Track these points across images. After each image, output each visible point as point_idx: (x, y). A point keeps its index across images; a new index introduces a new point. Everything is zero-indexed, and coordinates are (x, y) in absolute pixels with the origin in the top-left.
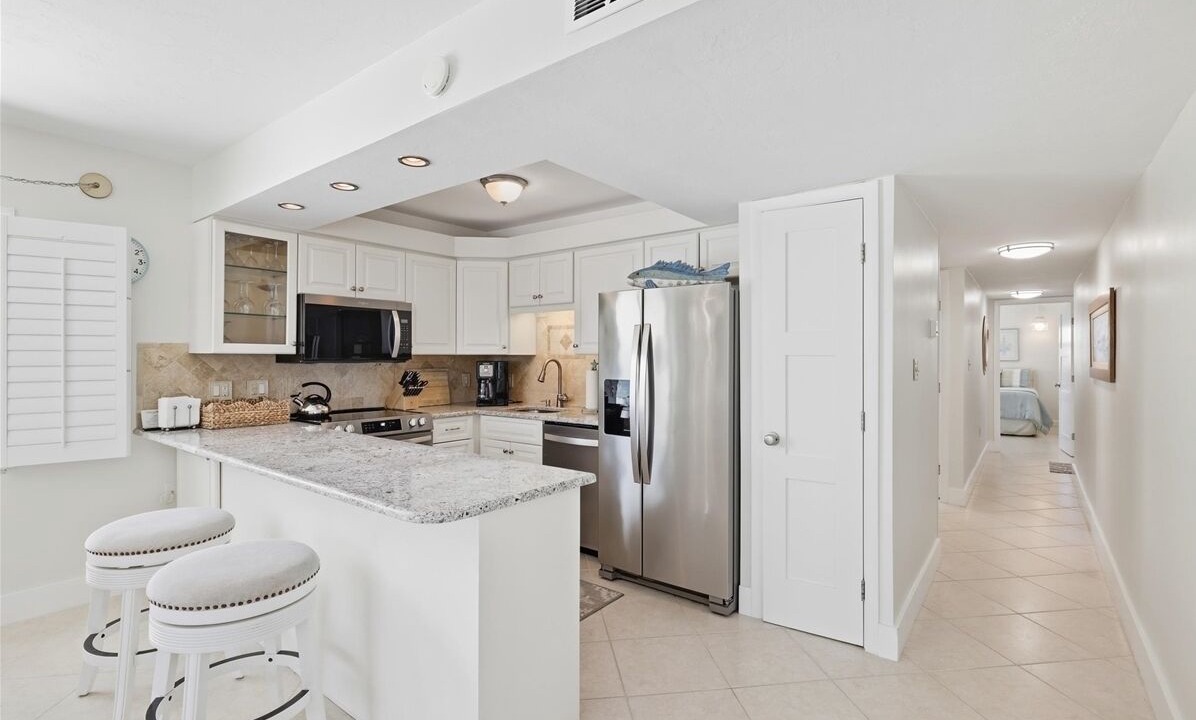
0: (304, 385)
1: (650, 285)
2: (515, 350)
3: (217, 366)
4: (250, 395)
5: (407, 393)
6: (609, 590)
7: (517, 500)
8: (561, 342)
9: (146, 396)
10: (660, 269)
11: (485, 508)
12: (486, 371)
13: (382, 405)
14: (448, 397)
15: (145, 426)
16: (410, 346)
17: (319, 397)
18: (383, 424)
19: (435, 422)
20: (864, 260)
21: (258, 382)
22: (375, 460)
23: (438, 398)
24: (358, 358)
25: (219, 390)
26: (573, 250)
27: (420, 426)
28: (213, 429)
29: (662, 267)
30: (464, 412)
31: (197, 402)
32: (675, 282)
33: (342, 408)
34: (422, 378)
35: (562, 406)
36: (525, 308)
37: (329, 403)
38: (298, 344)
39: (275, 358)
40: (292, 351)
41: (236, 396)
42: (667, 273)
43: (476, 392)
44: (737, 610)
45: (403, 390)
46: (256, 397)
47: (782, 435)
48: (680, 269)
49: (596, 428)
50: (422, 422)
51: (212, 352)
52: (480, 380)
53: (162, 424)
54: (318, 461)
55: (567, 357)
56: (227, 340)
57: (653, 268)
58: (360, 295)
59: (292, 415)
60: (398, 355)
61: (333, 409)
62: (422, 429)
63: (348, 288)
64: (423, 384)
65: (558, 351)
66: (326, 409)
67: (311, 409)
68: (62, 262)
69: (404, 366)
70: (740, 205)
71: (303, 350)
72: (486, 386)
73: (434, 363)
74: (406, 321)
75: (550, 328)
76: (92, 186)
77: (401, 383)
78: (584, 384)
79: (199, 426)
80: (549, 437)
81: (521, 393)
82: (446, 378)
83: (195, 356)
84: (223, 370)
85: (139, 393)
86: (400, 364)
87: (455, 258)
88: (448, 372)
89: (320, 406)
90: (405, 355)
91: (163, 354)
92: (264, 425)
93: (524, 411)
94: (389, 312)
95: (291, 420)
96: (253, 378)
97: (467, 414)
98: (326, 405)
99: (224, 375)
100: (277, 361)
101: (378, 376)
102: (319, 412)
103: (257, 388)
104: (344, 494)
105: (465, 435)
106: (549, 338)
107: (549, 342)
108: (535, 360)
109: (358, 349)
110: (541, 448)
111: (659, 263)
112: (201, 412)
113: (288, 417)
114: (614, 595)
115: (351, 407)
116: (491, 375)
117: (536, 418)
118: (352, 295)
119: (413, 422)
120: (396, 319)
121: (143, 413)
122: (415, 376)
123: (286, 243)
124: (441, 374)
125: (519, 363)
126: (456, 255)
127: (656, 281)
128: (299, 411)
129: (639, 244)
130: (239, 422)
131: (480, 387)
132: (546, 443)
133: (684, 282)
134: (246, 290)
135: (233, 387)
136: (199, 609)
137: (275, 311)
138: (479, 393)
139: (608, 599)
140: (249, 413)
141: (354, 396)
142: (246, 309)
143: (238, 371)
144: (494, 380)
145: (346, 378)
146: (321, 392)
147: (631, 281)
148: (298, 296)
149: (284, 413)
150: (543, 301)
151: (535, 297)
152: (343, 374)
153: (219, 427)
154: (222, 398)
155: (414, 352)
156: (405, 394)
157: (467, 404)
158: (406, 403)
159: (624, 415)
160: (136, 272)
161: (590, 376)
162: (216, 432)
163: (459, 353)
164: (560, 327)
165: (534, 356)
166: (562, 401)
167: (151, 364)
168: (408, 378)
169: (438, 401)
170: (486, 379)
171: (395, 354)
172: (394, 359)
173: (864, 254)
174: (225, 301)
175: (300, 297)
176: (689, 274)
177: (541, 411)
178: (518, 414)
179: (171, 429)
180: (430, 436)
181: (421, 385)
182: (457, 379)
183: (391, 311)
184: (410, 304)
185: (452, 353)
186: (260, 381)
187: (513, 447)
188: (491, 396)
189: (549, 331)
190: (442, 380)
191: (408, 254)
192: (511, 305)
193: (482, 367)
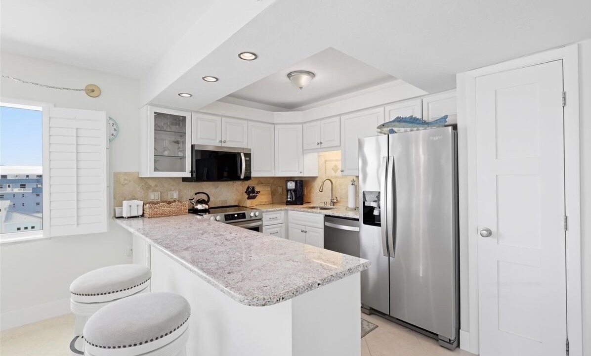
0: (196, 194)
1: (392, 132)
2: (306, 174)
3: (153, 184)
4: (169, 199)
5: (249, 198)
6: (369, 322)
7: (319, 284)
8: (332, 169)
9: (117, 199)
10: (398, 122)
11: (296, 293)
12: (291, 185)
13: (236, 204)
14: (271, 200)
15: (117, 216)
16: (250, 173)
17: (204, 200)
18: (236, 215)
19: (264, 215)
20: (565, 104)
22: (226, 243)
23: (266, 200)
24: (225, 179)
25: (154, 196)
26: (340, 115)
27: (256, 216)
28: (149, 218)
29: (399, 120)
30: (280, 208)
31: (141, 203)
32: (409, 129)
33: (216, 206)
34: (257, 189)
35: (333, 205)
36: (313, 150)
37: (209, 204)
38: (192, 172)
39: (181, 180)
40: (189, 175)
41: (163, 199)
42: (403, 124)
43: (285, 197)
44: (458, 346)
45: (247, 196)
46: (172, 200)
47: (493, 230)
48: (413, 121)
49: (358, 220)
50: (257, 214)
51: (149, 176)
52: (288, 191)
53: (124, 215)
54: (194, 243)
55: (336, 177)
56: (156, 169)
57: (394, 121)
58: (224, 145)
59: (189, 210)
60: (244, 177)
61: (211, 206)
62: (257, 218)
63: (218, 141)
64: (258, 192)
65: (331, 174)
66: (207, 207)
67: (200, 207)
68: (75, 130)
69: (248, 183)
70: (457, 75)
71: (194, 175)
72: (291, 193)
73: (264, 181)
74: (248, 159)
75: (326, 161)
76: (92, 91)
77: (246, 192)
78: (347, 193)
79: (143, 216)
80: (327, 224)
81: (310, 198)
82: (269, 189)
83: (142, 178)
84: (156, 186)
85: (115, 198)
86: (246, 182)
87: (273, 124)
88: (271, 186)
89: (204, 205)
90: (248, 178)
91: (126, 178)
92: (175, 215)
93: (312, 208)
94: (239, 154)
95: (189, 212)
96: (171, 190)
97: (281, 210)
98: (207, 205)
99: (156, 189)
100: (183, 181)
101: (234, 189)
102: (204, 208)
103: (173, 195)
104: (201, 272)
105: (280, 221)
106: (325, 167)
107: (326, 169)
108: (318, 179)
109: (225, 174)
110: (323, 230)
111: (397, 118)
112: (143, 208)
113: (187, 211)
114: (372, 327)
115: (221, 205)
116: (294, 188)
117: (320, 213)
118: (220, 145)
119: (252, 214)
120: (243, 158)
121: (116, 208)
122: (253, 188)
123: (185, 117)
124: (267, 187)
125: (309, 181)
126: (274, 122)
127: (395, 129)
128: (193, 207)
129: (382, 109)
130: (162, 214)
131: (287, 194)
132: (326, 228)
133: (415, 129)
134: (166, 143)
135: (161, 195)
136: (109, 347)
137: (180, 154)
138: (287, 197)
139: (368, 329)
140: (167, 209)
141: (222, 199)
142: (166, 153)
143: (164, 186)
144: (295, 191)
145: (218, 190)
146: (205, 197)
147: (379, 130)
148: (192, 145)
149: (185, 209)
150: (323, 146)
151: (318, 144)
152: (217, 187)
153: (151, 217)
154: (155, 201)
155: (252, 175)
156: (248, 198)
157: (281, 203)
158: (249, 203)
159: (376, 213)
160: (113, 135)
161: (351, 189)
162: (150, 219)
163: (276, 176)
164: (332, 161)
165: (317, 177)
166: (334, 202)
167: (120, 183)
168: (250, 190)
170: (291, 190)
171: (242, 177)
172: (242, 179)
173: (565, 99)
174: (155, 149)
175: (193, 146)
176: (419, 124)
177: (322, 208)
178: (309, 210)
179: (128, 218)
180: (261, 222)
181: (257, 194)
182: (275, 190)
183: (240, 153)
184: (250, 149)
185: (273, 175)
186: (174, 192)
187: (307, 229)
188: (294, 199)
189: (325, 163)
190: (267, 191)
191: (249, 122)
192: (304, 149)
193: (289, 183)
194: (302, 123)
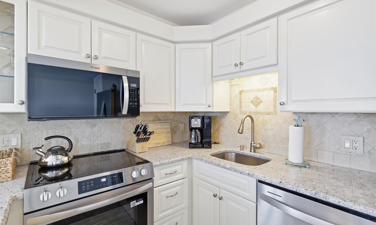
0: (47, 139)
2: (216, 109)
8: (252, 102)
12: (196, 123)
14: (171, 140)
16: (139, 105)
17: (62, 149)
18: (104, 180)
19: (156, 169)
21: (10, 135)
23: (164, 141)
30: (181, 158)
34: (149, 129)
35: (255, 152)
37: (70, 153)
43: (188, 137)
45: (136, 138)
50: (144, 171)
52: (191, 129)
55: (257, 114)
62: (144, 179)
63: (84, 55)
64: (151, 133)
65: (251, 108)
67: (51, 160)
72: (196, 133)
73: (162, 116)
74: (134, 86)
75: (241, 92)
77: (135, 133)
82: (169, 126)
86: (132, 119)
87: (173, 42)
88: (171, 123)
89: (60, 157)
90: (135, 112)
96: (6, 133)
97: (183, 160)
101: (121, 127)
103: (9, 141)
106: (241, 100)
107: (241, 103)
108: (229, 115)
116: (199, 126)
118: (88, 61)
119: (135, 174)
120: (126, 85)
122: (145, 128)
124: (164, 124)
125: (216, 117)
126: (175, 40)
131: (191, 134)
138: (191, 138)
141: (102, 142)
144: (201, 130)
145: (95, 129)
146: (65, 144)
150: (243, 68)
151: (236, 65)
155: (141, 110)
156: (138, 141)
157: (180, 144)
158: (139, 147)
163: (177, 110)
164: (251, 91)
165: (228, 112)
166: (255, 148)
168: (139, 130)
169: (163, 142)
170: (195, 129)
171: (125, 112)
172: (125, 115)
180: (151, 183)
181: (149, 135)
182: (176, 127)
183: (121, 76)
184: (139, 72)
185: (172, 109)
186: (12, 135)
187: (223, 193)
188: (199, 141)
189: (240, 94)
190: (166, 128)
191: (138, 34)
192: (214, 75)
193: (193, 120)
194: (211, 41)
